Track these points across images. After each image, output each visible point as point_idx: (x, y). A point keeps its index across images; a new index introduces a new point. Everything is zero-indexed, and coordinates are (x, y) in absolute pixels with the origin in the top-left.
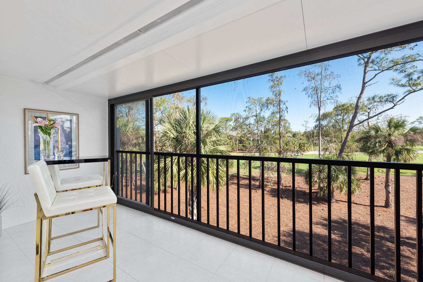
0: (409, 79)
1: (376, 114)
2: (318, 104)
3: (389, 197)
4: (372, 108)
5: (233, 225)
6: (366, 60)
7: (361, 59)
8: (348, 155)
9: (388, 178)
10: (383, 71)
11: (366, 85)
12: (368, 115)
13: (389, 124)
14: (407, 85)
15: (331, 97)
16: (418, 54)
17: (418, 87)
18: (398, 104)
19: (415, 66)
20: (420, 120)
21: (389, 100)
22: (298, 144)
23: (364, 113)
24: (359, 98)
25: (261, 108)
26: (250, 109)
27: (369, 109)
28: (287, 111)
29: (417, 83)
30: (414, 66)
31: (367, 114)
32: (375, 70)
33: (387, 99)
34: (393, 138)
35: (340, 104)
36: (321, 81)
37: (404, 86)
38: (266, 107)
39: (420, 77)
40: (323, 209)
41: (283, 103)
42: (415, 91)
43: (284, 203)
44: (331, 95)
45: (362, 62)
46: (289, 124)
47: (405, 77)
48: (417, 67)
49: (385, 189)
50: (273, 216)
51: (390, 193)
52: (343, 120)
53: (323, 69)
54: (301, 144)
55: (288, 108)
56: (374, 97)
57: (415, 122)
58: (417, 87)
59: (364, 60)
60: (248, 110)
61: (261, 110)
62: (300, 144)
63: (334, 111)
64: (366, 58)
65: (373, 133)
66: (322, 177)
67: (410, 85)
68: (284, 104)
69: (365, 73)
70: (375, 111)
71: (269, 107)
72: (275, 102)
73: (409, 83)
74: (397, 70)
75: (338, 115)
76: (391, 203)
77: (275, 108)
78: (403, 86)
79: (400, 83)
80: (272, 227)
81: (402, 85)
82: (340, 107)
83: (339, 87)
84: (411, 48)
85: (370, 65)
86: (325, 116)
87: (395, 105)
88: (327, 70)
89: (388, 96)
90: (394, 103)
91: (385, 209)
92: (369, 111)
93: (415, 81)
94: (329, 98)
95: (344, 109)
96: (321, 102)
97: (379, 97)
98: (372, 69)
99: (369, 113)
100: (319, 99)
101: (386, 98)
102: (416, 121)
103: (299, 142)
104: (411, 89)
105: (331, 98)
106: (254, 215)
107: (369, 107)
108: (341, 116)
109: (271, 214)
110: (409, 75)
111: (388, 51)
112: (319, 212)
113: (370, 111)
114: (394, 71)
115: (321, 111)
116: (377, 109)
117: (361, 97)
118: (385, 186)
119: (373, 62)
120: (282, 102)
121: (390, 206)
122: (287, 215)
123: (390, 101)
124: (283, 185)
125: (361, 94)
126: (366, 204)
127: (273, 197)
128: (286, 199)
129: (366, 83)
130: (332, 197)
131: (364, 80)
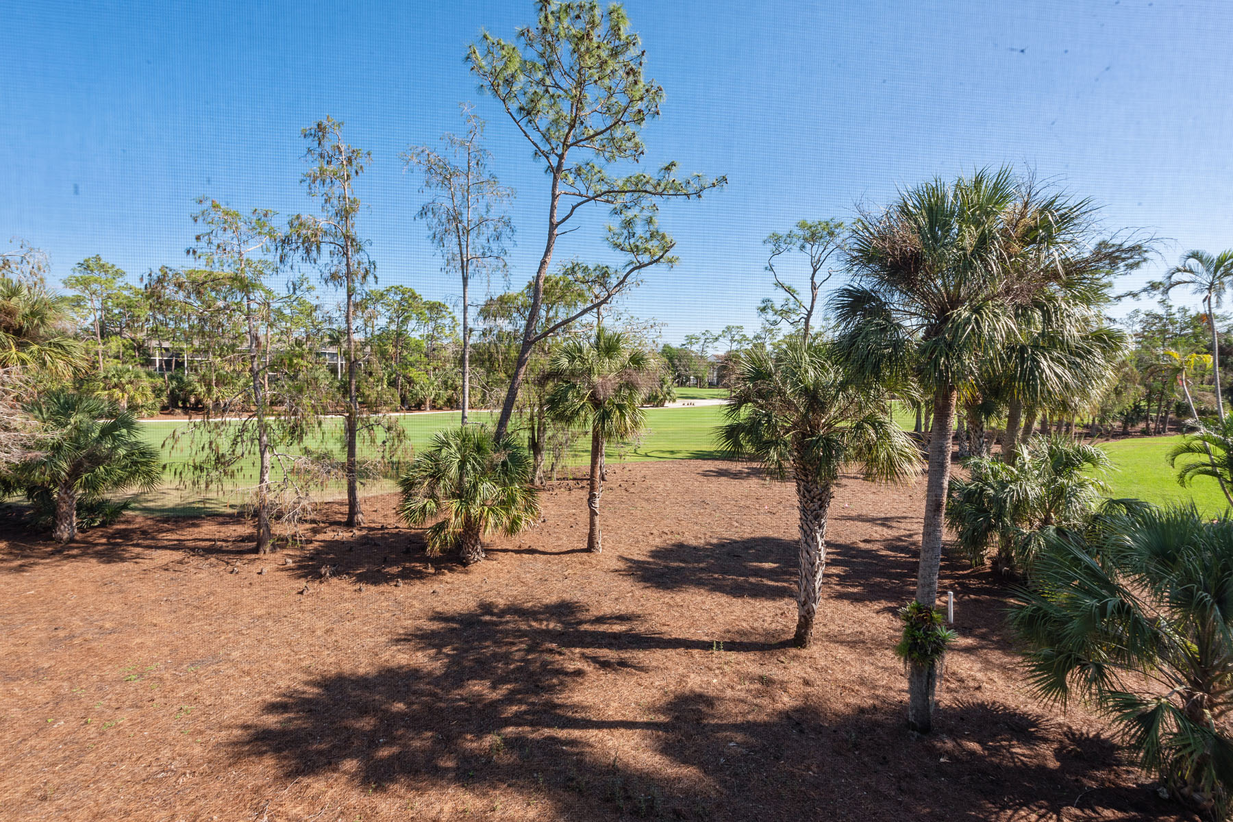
3: (595, 526)
7: (539, 153)
10: (590, 200)
11: (556, 232)
13: (597, 340)
14: (628, 247)
24: (543, 263)
32: (582, 196)
37: (623, 250)
38: (301, 251)
40: (438, 589)
41: (357, 246)
46: (453, 318)
47: (622, 226)
49: (589, 505)
51: (597, 514)
53: (471, 160)
56: (574, 268)
59: (548, 158)
68: (360, 249)
69: (554, 197)
71: (312, 253)
72: (328, 239)
73: (630, 243)
76: (597, 540)
80: (198, 714)
81: (620, 245)
85: (568, 178)
87: (609, 296)
88: (481, 167)
89: (599, 270)
90: (607, 290)
91: (585, 556)
96: (468, 261)
97: (582, 269)
98: (572, 190)
100: (464, 252)
110: (628, 223)
112: (417, 605)
115: (468, 290)
117: (546, 261)
118: (588, 499)
120: (354, 240)
121: (596, 546)
123: (601, 285)
124: (362, 525)
125: (546, 255)
126: (554, 550)
127: (300, 577)
128: (334, 580)
129: (557, 225)
130: (474, 546)
131: (552, 216)
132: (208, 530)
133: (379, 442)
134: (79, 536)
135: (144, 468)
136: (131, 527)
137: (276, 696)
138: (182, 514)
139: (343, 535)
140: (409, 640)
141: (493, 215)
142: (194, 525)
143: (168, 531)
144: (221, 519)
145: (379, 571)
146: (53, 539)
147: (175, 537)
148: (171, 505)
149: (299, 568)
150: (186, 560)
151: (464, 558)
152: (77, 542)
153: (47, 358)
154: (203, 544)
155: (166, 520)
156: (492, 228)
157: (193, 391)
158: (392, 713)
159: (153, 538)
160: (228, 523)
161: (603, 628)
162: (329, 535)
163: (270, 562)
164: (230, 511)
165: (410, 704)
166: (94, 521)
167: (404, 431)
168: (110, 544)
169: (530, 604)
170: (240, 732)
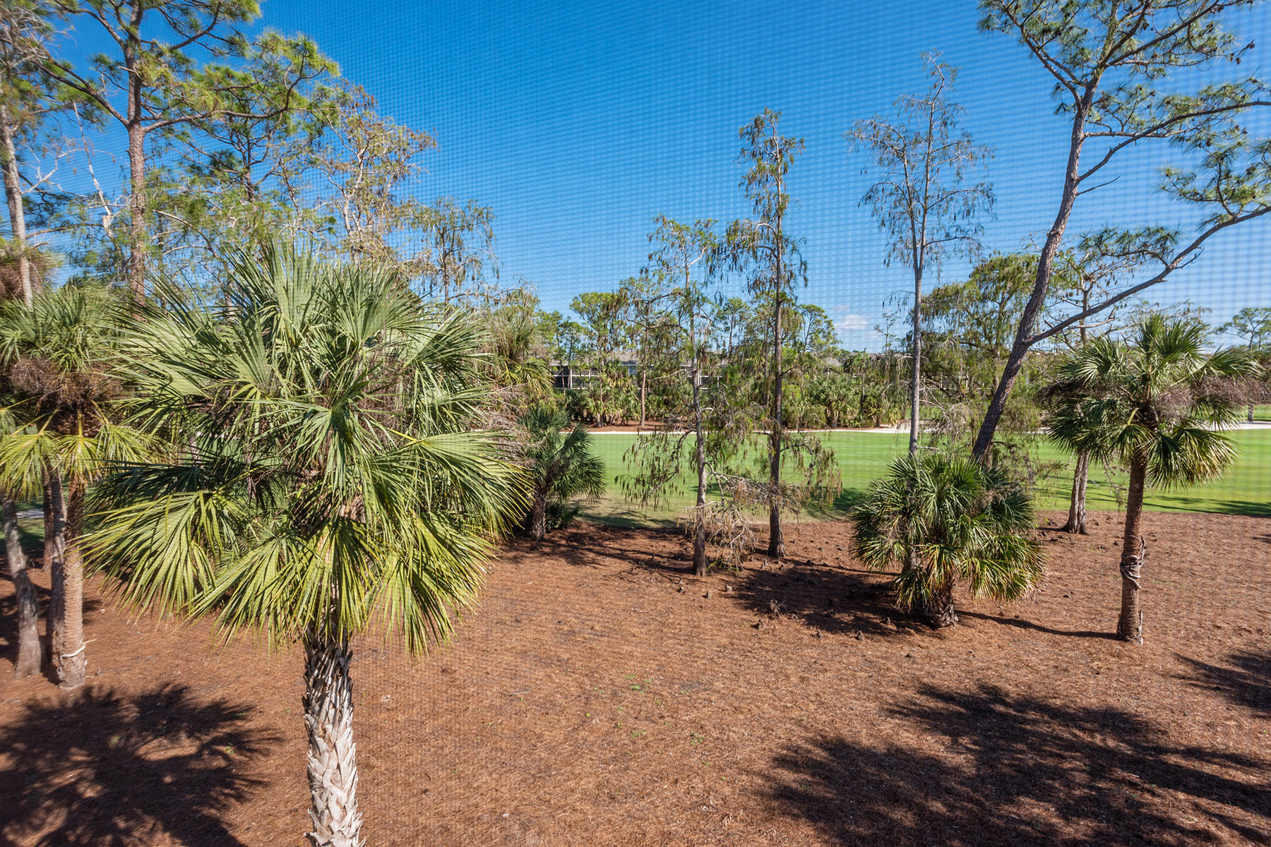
0: (1220, 172)
1: (1110, 297)
2: (915, 255)
3: (1132, 603)
4: (1096, 275)
5: (554, 747)
6: (1081, 91)
7: (1063, 86)
8: (1013, 446)
9: (1133, 533)
10: (1135, 138)
11: (1076, 191)
12: (1085, 301)
13: (1145, 337)
14: (1212, 196)
15: (958, 228)
16: (1255, 81)
17: (1247, 208)
18: (1180, 265)
19: (1241, 128)
20: (1242, 321)
21: (1150, 249)
22: (858, 398)
23: (1071, 295)
24: (1052, 236)
25: (710, 263)
26: (665, 264)
27: (1087, 278)
28: (806, 280)
29: (1244, 192)
30: (1237, 127)
31: (1081, 297)
32: (1112, 134)
33: (1145, 245)
34: (1155, 391)
35: (994, 257)
36: (927, 166)
37: (1202, 200)
38: (730, 261)
39: (1254, 169)
40: (912, 654)
41: (790, 246)
42: (1235, 220)
43: (775, 636)
44: (959, 222)
45: (1068, 97)
46: (829, 323)
47: (1207, 165)
48: (1245, 132)
49: (1123, 573)
50: (723, 697)
51: (1136, 588)
52: (1000, 319)
53: (934, 121)
54: (868, 399)
55: (809, 266)
56: (1102, 237)
57: (1229, 328)
58: (1243, 206)
59: (1073, 90)
60: (657, 268)
61: (712, 270)
62: (863, 399)
63: (971, 283)
64: (1079, 83)
65: (1091, 369)
66: (912, 534)
67: (1221, 197)
68: (794, 249)
69: (1076, 142)
70: (1107, 289)
71: (741, 261)
72: (759, 243)
73: (1218, 188)
74: (1182, 139)
75: (984, 299)
76: (1136, 625)
77: (762, 264)
78: (1199, 198)
79: (1188, 188)
80: (711, 745)
81: (1196, 194)
82: (993, 268)
83: (988, 194)
84: (1233, 54)
85: (1096, 113)
86: (941, 301)
87: (1168, 270)
88: (950, 127)
89: (1149, 234)
90: (1164, 263)
91: (1116, 646)
92: (1085, 285)
93: (1238, 182)
94: (953, 232)
95: (1004, 278)
96: (923, 247)
97: (1119, 236)
98: (1100, 130)
99: (1085, 293)
100: (918, 237)
101: (1143, 240)
102: (1230, 324)
103: (861, 392)
104: (1224, 212)
105: (959, 235)
106: (651, 695)
107: (1088, 271)
108: (994, 300)
109: (718, 685)
110: (1221, 158)
111: (1158, 67)
112: (894, 669)
113: (1091, 287)
114: (1172, 141)
115: (922, 282)
116: (1112, 283)
117: (1058, 233)
118: (1122, 565)
119: (1104, 102)
120: (787, 240)
121: (1135, 633)
122: (777, 688)
123: (1154, 255)
124: (785, 557)
125: (1058, 223)
126: (1056, 627)
127: (746, 608)
128: (783, 618)
129: (1078, 181)
130: (945, 606)
131: (1071, 168)
132: (640, 542)
133: (806, 465)
134: (546, 536)
135: (594, 478)
136: (579, 532)
137: (783, 748)
138: (616, 524)
139: (769, 566)
140: (906, 715)
141: (967, 184)
142: (628, 536)
143: (609, 539)
144: (648, 533)
145: (828, 616)
146: (530, 536)
147: (616, 546)
148: (604, 515)
149: (741, 597)
150: (634, 571)
151: (932, 618)
152: (546, 541)
153: (529, 377)
154: (643, 556)
155: (605, 529)
156: (962, 202)
157: (586, 405)
158: (931, 812)
159: (600, 545)
160: (656, 538)
161: (1208, 769)
162: (755, 564)
163: (710, 585)
164: (653, 525)
165: (951, 807)
166: (556, 524)
167: (832, 455)
168: (569, 546)
169: (1058, 702)
170: (760, 781)
